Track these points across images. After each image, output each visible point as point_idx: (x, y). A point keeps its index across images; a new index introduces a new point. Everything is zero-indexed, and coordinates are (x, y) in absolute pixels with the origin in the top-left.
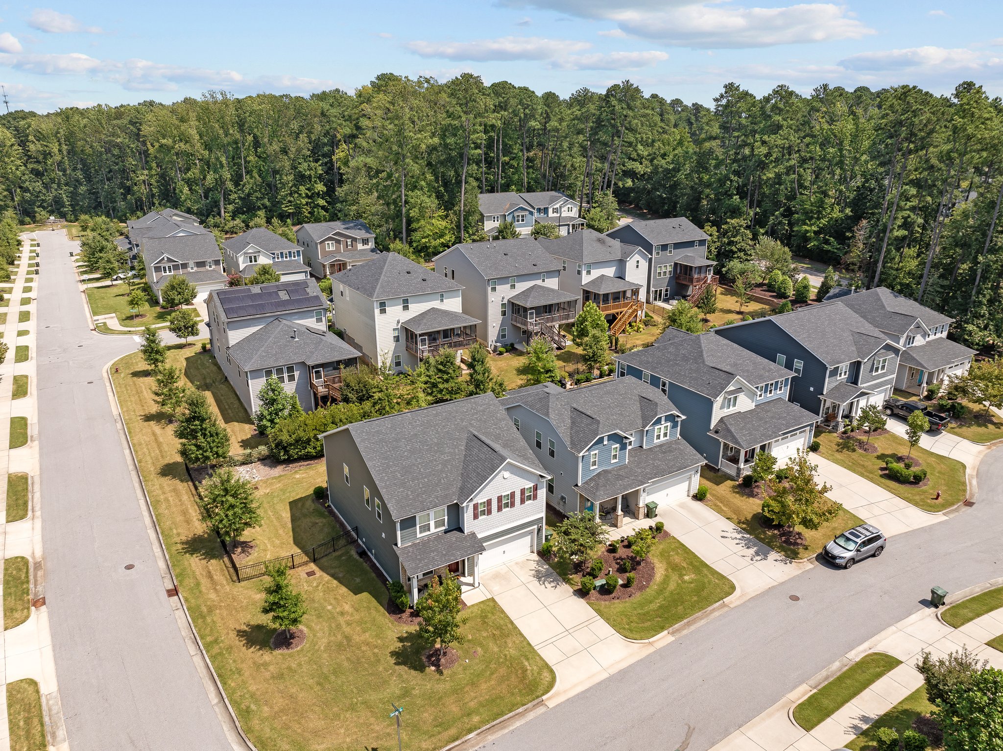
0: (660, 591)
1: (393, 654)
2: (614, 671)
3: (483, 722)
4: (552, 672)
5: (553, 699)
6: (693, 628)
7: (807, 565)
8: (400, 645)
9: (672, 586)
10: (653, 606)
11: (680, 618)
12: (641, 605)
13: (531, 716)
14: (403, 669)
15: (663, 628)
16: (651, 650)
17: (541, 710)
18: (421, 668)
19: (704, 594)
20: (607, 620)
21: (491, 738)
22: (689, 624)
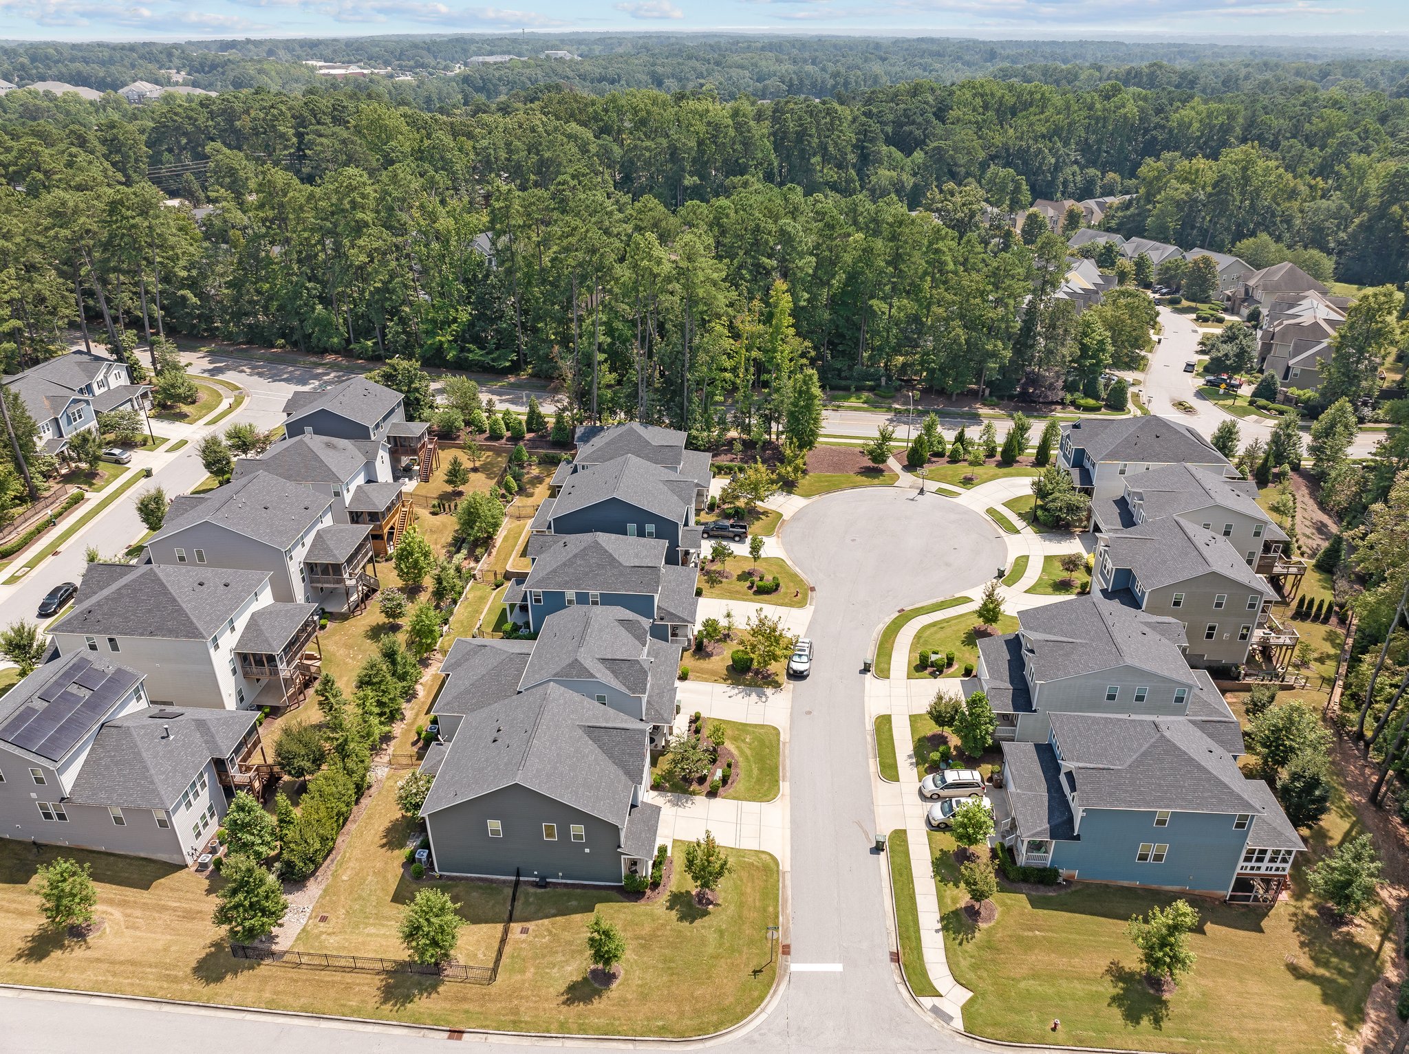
0: (747, 759)
1: (681, 919)
2: (788, 825)
3: (776, 906)
4: (763, 852)
5: (785, 865)
6: (788, 768)
7: (789, 686)
8: (674, 912)
9: (748, 752)
10: (755, 772)
11: (777, 768)
12: (750, 776)
13: (788, 883)
14: (698, 923)
15: (777, 781)
16: (788, 798)
17: (788, 876)
18: (705, 913)
19: (767, 743)
20: (746, 800)
21: (789, 910)
22: (784, 769)
